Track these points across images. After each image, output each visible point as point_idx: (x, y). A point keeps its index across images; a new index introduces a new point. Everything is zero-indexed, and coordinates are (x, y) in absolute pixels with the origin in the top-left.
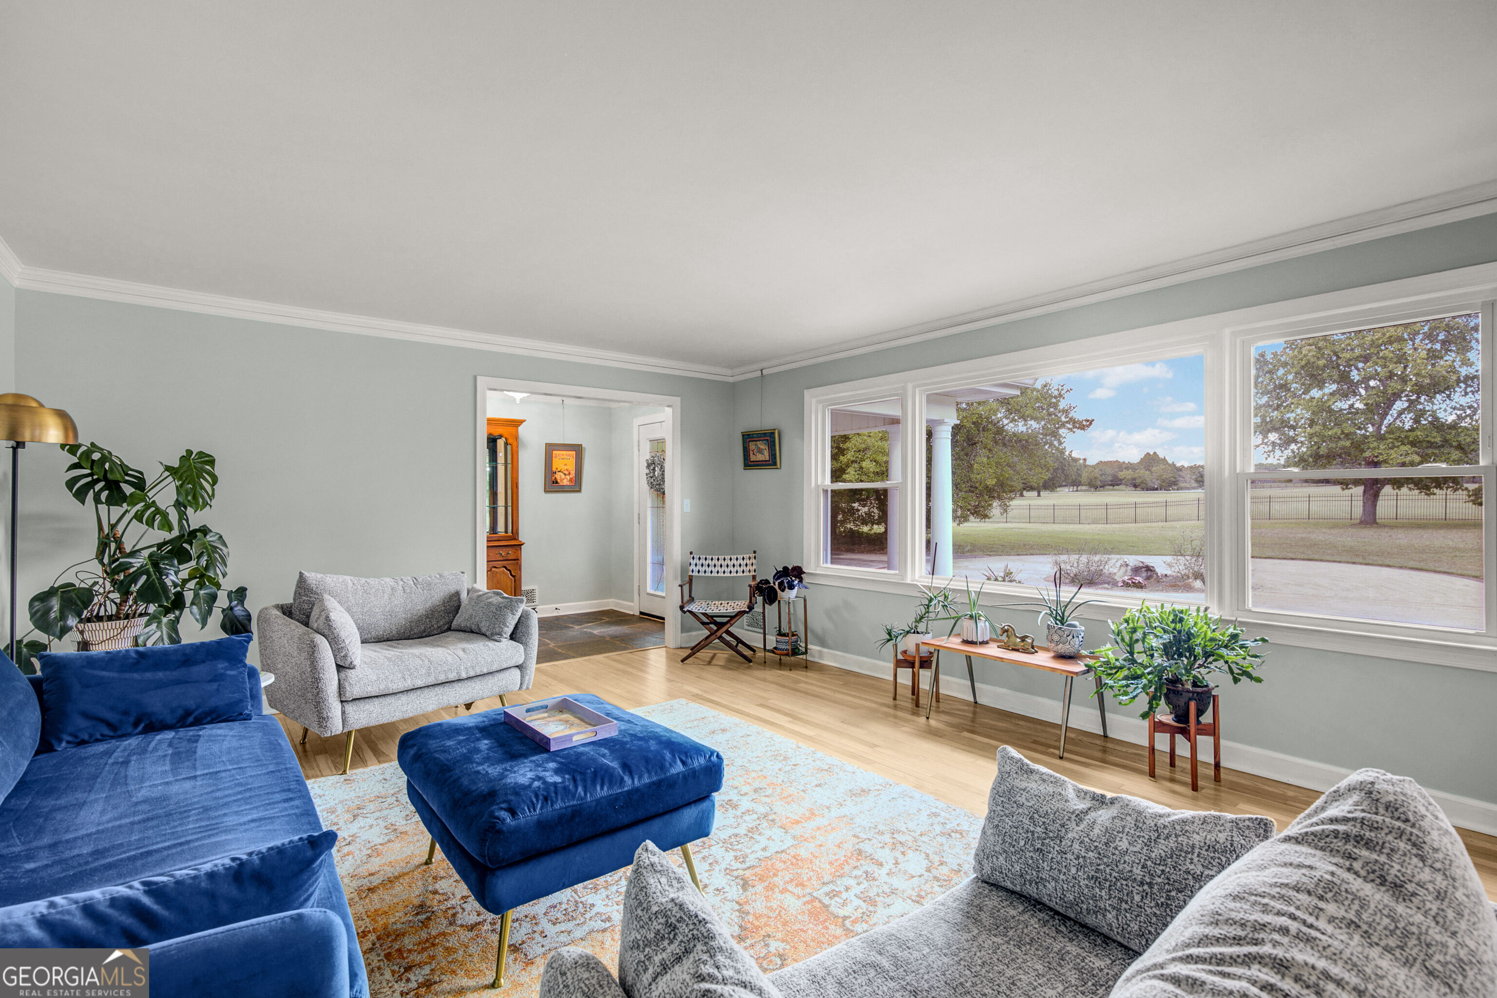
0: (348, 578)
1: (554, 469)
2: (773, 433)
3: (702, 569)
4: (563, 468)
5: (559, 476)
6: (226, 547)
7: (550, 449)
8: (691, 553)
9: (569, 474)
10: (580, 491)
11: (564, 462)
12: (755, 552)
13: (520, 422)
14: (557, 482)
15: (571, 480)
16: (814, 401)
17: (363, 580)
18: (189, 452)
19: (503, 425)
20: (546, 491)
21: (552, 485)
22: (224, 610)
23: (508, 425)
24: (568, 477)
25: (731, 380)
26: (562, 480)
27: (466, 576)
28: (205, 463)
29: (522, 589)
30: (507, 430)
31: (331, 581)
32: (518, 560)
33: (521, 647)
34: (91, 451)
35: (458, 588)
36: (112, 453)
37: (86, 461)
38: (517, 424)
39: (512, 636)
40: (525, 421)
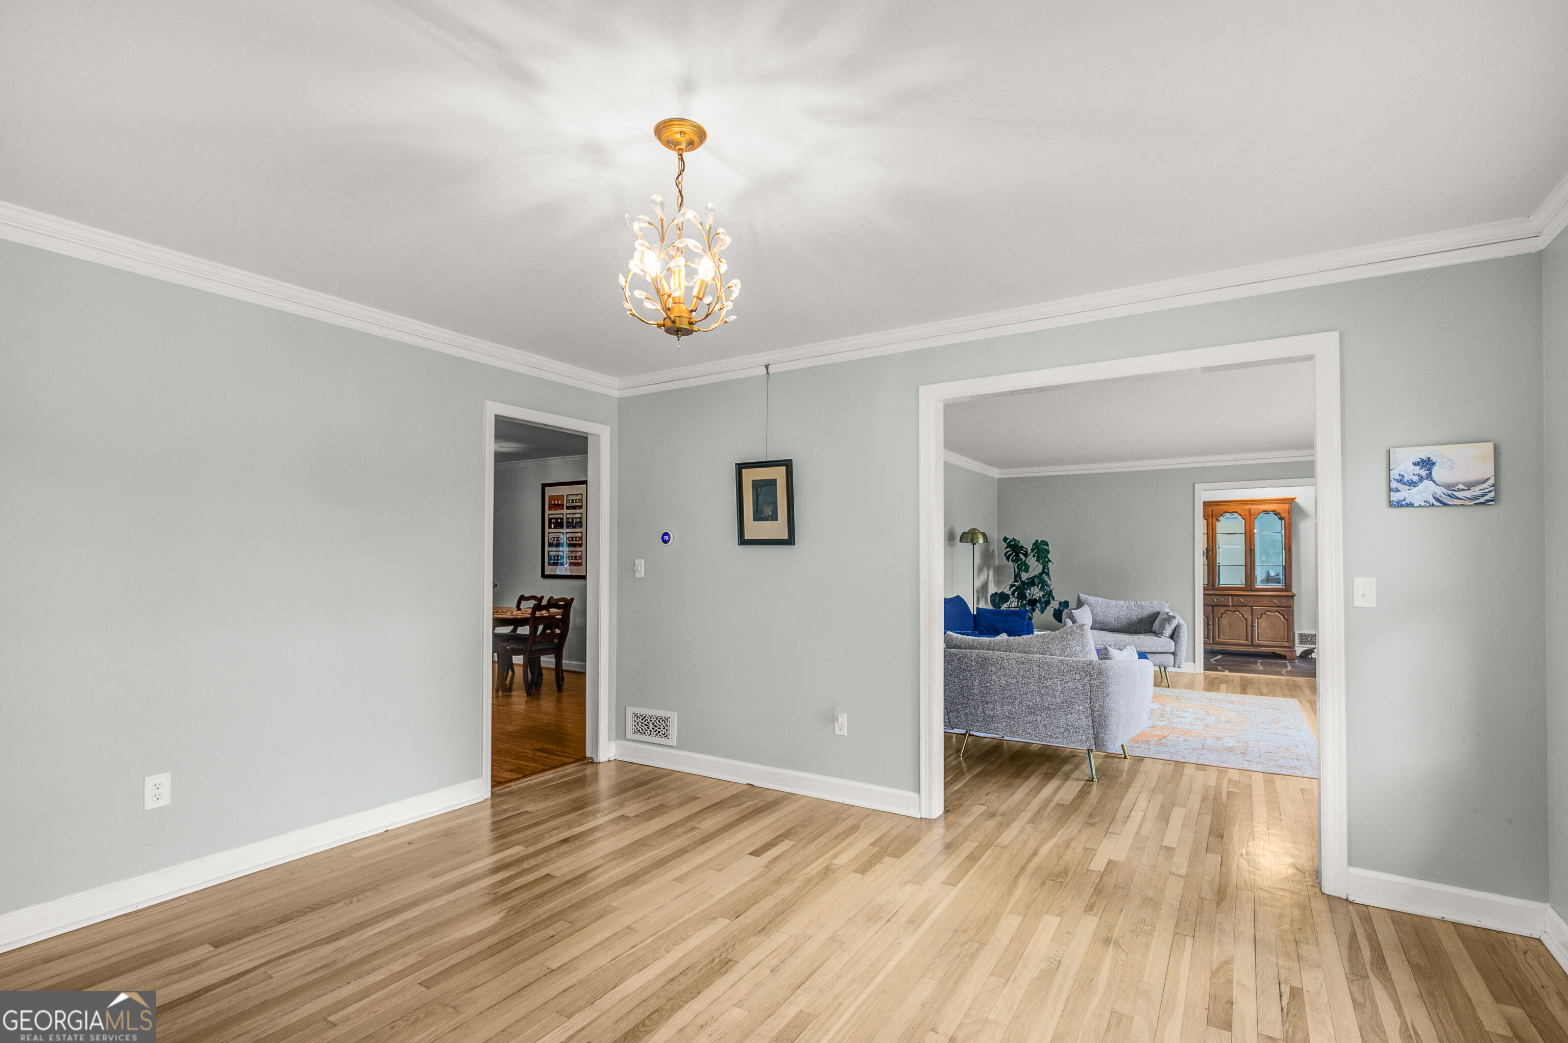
0: (1100, 599)
6: (1050, 580)
13: (1294, 499)
17: (1107, 600)
18: (1037, 541)
19: (1277, 503)
22: (1055, 609)
23: (1282, 503)
27: (1167, 604)
28: (1044, 545)
29: (1297, 633)
30: (1286, 506)
31: (1091, 599)
32: (1290, 607)
33: (1173, 643)
34: (1011, 541)
35: (1159, 610)
36: (1019, 541)
37: (1009, 545)
38: (1291, 501)
39: (1172, 637)
40: (1295, 498)
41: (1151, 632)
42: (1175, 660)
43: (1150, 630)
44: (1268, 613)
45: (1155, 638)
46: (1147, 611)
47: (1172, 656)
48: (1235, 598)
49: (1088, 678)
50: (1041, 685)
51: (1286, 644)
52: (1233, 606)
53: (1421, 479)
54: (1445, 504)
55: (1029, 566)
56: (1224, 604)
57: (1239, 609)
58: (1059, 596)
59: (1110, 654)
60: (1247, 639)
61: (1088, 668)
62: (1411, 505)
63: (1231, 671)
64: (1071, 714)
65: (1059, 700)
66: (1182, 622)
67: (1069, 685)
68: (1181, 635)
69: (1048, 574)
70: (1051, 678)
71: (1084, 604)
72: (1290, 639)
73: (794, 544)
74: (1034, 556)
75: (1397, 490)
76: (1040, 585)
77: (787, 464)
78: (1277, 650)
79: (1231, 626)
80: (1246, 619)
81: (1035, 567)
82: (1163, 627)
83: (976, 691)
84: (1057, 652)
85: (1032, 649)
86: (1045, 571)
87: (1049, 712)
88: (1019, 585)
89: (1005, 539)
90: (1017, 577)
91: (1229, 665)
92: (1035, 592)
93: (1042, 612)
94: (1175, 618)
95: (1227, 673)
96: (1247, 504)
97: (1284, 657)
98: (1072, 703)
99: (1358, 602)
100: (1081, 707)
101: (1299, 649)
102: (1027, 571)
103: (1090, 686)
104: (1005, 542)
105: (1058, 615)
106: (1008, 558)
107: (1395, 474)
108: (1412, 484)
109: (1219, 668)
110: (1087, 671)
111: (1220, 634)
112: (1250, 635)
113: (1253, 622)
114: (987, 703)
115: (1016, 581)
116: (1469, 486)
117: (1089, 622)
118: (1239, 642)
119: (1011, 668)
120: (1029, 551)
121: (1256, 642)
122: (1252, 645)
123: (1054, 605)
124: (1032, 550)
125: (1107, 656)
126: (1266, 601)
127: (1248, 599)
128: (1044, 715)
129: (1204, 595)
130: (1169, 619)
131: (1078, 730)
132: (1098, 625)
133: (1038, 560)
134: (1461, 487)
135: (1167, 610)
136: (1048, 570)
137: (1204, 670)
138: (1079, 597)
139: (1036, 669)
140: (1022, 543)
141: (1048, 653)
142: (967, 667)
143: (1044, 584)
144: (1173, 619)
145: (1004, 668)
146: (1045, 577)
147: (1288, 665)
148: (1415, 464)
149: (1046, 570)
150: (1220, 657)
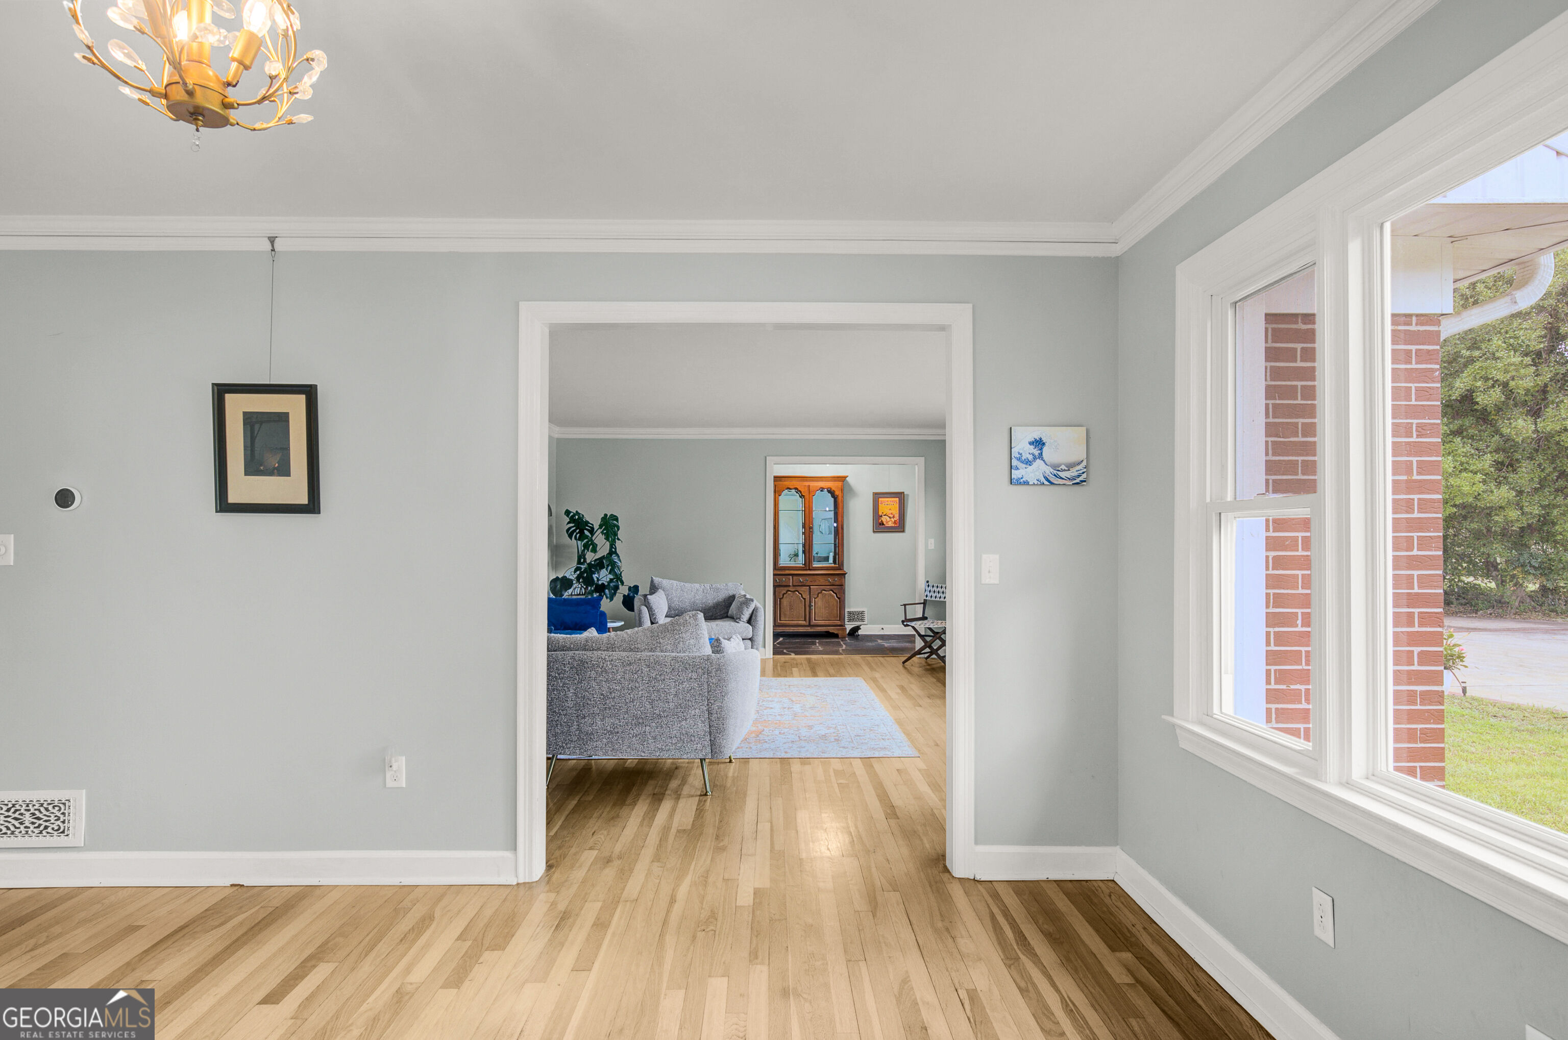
0: (675, 582)
1: (880, 513)
3: (934, 595)
4: (888, 512)
5: (884, 519)
6: (621, 561)
7: (877, 496)
8: (928, 582)
9: (894, 517)
10: (903, 531)
11: (889, 508)
13: (846, 477)
14: (883, 524)
15: (895, 522)
17: (682, 584)
18: (606, 515)
19: (831, 481)
20: (874, 532)
21: (879, 526)
22: (624, 596)
23: (835, 481)
24: (893, 520)
26: (887, 522)
27: (742, 586)
28: (614, 520)
29: (847, 610)
30: (840, 484)
31: (665, 583)
32: (842, 585)
33: (751, 627)
34: (574, 515)
35: (735, 593)
36: (583, 515)
37: (572, 520)
38: (842, 479)
39: (749, 621)
40: (847, 476)
41: (727, 617)
42: (752, 645)
43: (725, 615)
44: (823, 592)
45: (733, 623)
46: (721, 596)
47: (749, 641)
48: (795, 578)
49: (706, 676)
50: (651, 689)
51: (839, 623)
52: (794, 586)
53: (1035, 458)
54: (1052, 483)
55: (597, 545)
56: (785, 584)
57: (798, 588)
58: (629, 579)
59: (722, 645)
60: (805, 620)
61: (706, 664)
62: (1026, 483)
63: (796, 653)
64: (686, 720)
65: (672, 705)
66: (760, 606)
67: (684, 686)
68: (759, 619)
69: (615, 553)
70: (664, 680)
71: (658, 589)
72: (841, 617)
73: (319, 513)
74: (602, 532)
75: (1017, 469)
76: (610, 568)
77: (310, 392)
78: (831, 630)
79: (791, 607)
80: (804, 599)
81: (603, 546)
82: (740, 610)
83: (570, 704)
84: (669, 647)
85: (639, 646)
86: (613, 552)
87: (660, 721)
88: (586, 569)
89: (567, 513)
90: (581, 557)
91: (794, 648)
92: (603, 576)
93: (611, 599)
94: (752, 600)
95: (793, 656)
96: (807, 481)
97: (835, 636)
98: (688, 707)
99: (987, 579)
100: (697, 711)
101: (849, 627)
102: (594, 550)
103: (708, 685)
104: (568, 516)
105: (628, 603)
106: (570, 536)
107: (1015, 453)
108: (1028, 463)
109: (785, 651)
110: (705, 668)
111: (782, 615)
112: (808, 616)
113: (810, 602)
114: (584, 717)
115: (579, 562)
116: (1070, 466)
117: (665, 609)
118: (798, 623)
119: (615, 671)
120: (596, 527)
121: (813, 622)
122: (810, 625)
123: (623, 590)
124: (601, 526)
125: (719, 649)
126: (822, 580)
127: (805, 578)
128: (654, 724)
129: (774, 575)
130: (747, 602)
131: (693, 739)
132: (673, 612)
133: (607, 539)
134: (1063, 467)
135: (743, 593)
136: (616, 549)
137: (773, 655)
138: (652, 581)
139: (646, 670)
140: (587, 518)
141: (658, 649)
142: (559, 674)
143: (613, 565)
144: (751, 603)
145: (606, 672)
146: (614, 557)
147: (842, 643)
148: (1031, 443)
149: (613, 550)
150: (781, 639)
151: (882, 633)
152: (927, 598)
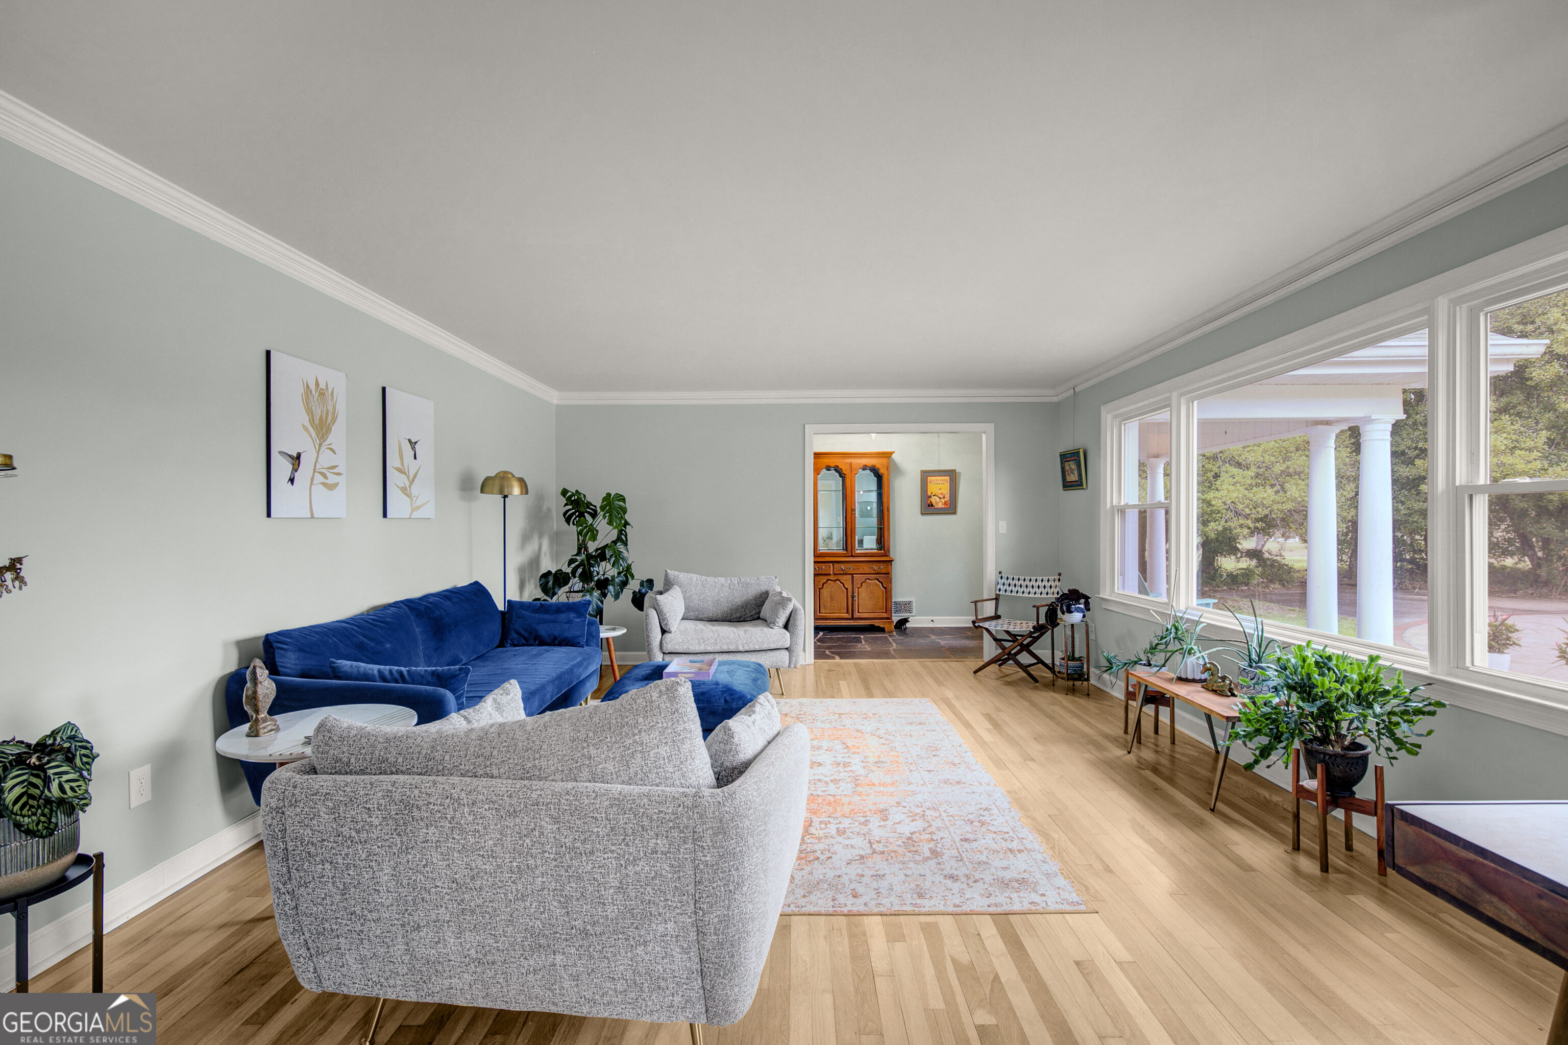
0: (694, 576)
1: (929, 494)
2: (1079, 452)
3: (1009, 589)
4: (938, 492)
5: (934, 500)
6: (628, 551)
7: (925, 475)
8: (1000, 573)
9: (944, 497)
10: (955, 513)
11: (939, 488)
12: (1060, 574)
13: (892, 453)
14: (932, 505)
15: (945, 503)
16: (1109, 417)
17: (704, 578)
18: (609, 495)
19: (876, 457)
20: (922, 514)
21: (928, 508)
22: (634, 592)
23: (880, 457)
24: (943, 500)
25: (1055, 399)
26: (937, 503)
27: (777, 580)
28: (619, 500)
29: (893, 601)
30: (884, 461)
31: (683, 577)
32: (889, 574)
33: (788, 634)
34: (573, 495)
35: (768, 589)
36: (584, 496)
37: (570, 501)
38: (888, 455)
39: (786, 627)
40: (894, 452)
41: (759, 618)
42: (790, 657)
43: (757, 616)
44: (867, 581)
45: (766, 629)
46: (752, 592)
47: (786, 653)
48: (836, 565)
49: (689, 846)
50: (562, 872)
51: (885, 615)
52: (834, 574)
55: (597, 531)
56: (825, 572)
57: (840, 577)
58: (640, 573)
60: (848, 612)
61: (689, 818)
63: (841, 658)
64: (645, 943)
65: (611, 912)
66: (799, 606)
67: (639, 869)
68: (798, 623)
69: (625, 544)
70: (592, 853)
71: (673, 585)
72: (887, 610)
74: (604, 517)
76: (613, 559)
78: (877, 623)
79: (832, 598)
80: (847, 589)
81: (606, 533)
82: (775, 614)
83: (385, 898)
84: (610, 766)
85: (544, 763)
86: (622, 539)
87: (586, 944)
88: (583, 561)
89: (564, 492)
90: (582, 547)
91: (837, 647)
92: (604, 569)
93: (617, 597)
94: (790, 600)
95: (838, 660)
96: (848, 457)
97: (882, 630)
98: (647, 917)
100: (670, 925)
101: (896, 618)
102: (594, 538)
103: (696, 868)
104: (564, 497)
105: (638, 601)
106: (568, 521)
109: (827, 652)
110: (687, 827)
111: (821, 607)
112: (850, 609)
113: (853, 592)
114: (418, 928)
115: (578, 554)
117: (681, 612)
118: (838, 614)
119: (480, 828)
120: (599, 510)
121: (856, 615)
122: (853, 618)
123: (634, 585)
124: (602, 508)
126: (866, 568)
127: (849, 565)
128: (573, 950)
129: (815, 564)
130: (784, 601)
131: (663, 983)
132: (692, 613)
133: (610, 523)
135: (778, 589)
136: (626, 537)
137: (815, 658)
138: (666, 575)
139: (549, 827)
140: (589, 499)
141: (585, 773)
142: (358, 832)
143: (618, 556)
144: (789, 603)
145: (462, 831)
146: (620, 547)
147: (890, 639)
149: (623, 537)
150: (821, 634)
151: (931, 625)
152: (1001, 593)
